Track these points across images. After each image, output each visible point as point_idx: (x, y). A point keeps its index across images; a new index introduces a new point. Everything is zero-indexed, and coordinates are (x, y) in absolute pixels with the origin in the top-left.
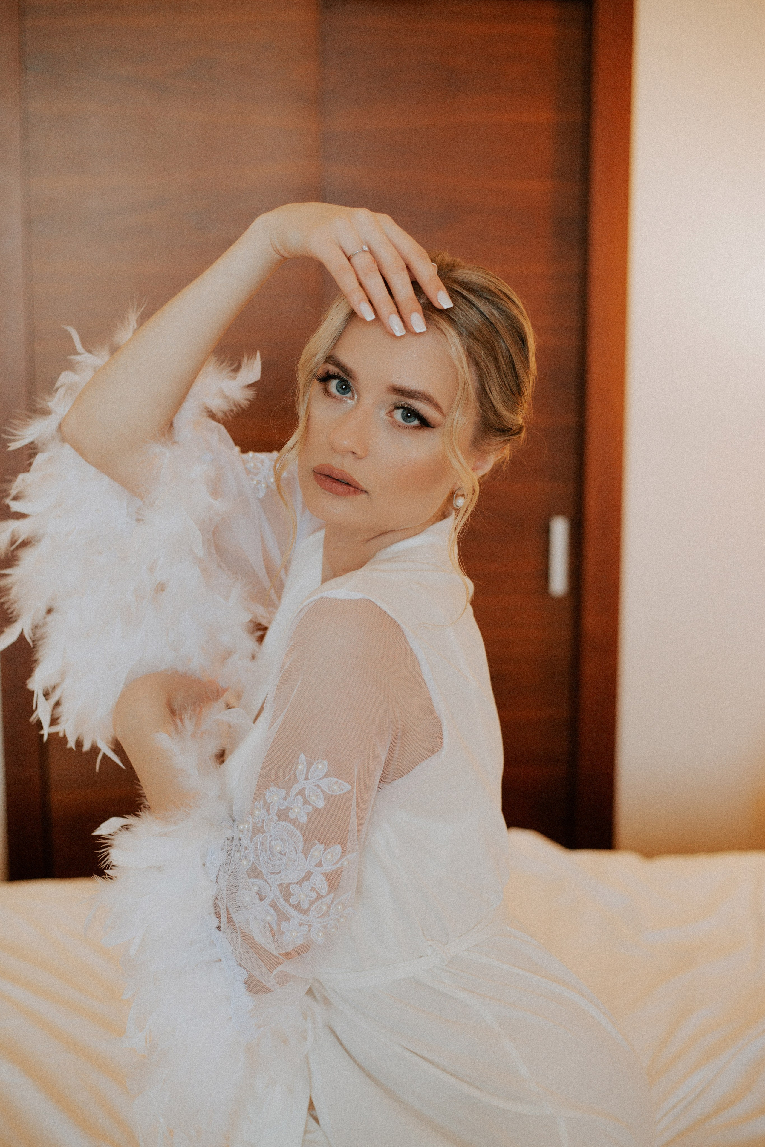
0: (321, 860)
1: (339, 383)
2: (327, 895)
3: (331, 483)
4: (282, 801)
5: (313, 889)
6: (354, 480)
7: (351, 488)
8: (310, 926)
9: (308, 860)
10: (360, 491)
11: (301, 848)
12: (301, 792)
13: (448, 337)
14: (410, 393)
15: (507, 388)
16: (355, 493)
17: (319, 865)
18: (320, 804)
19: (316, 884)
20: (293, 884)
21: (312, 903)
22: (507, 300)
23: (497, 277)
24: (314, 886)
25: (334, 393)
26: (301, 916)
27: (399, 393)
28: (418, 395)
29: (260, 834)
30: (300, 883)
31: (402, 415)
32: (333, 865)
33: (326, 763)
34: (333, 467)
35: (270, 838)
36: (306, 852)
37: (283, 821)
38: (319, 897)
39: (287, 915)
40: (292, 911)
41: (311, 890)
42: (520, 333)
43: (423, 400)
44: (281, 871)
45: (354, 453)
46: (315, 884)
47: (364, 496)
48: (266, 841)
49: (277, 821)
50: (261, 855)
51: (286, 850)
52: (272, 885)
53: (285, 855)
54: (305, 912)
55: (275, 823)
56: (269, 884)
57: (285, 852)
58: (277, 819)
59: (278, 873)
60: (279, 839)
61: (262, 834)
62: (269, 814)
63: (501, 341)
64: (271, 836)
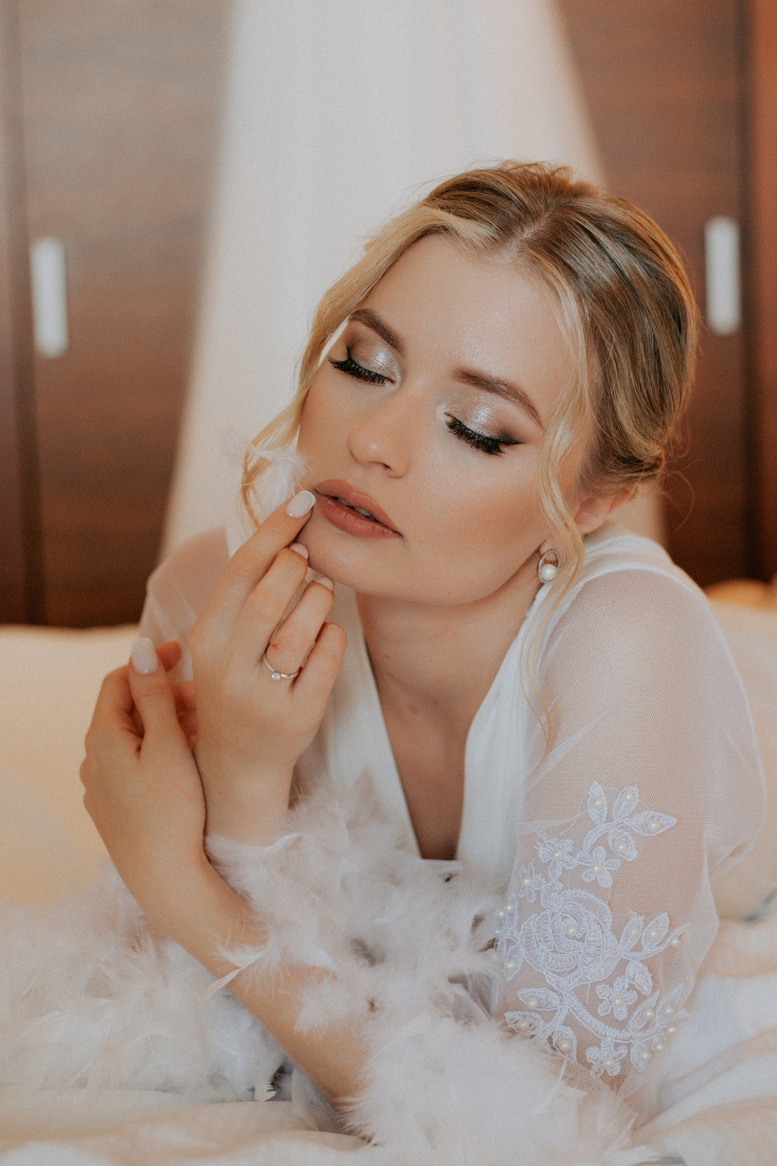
0: (640, 941)
2: (653, 992)
3: (345, 513)
4: (568, 858)
5: (632, 987)
6: (385, 514)
7: (378, 527)
8: (629, 1046)
9: (621, 943)
10: (390, 532)
11: (609, 925)
12: (602, 841)
13: (562, 298)
14: (488, 382)
15: (644, 396)
16: (382, 535)
17: (638, 948)
18: (633, 854)
19: (635, 978)
20: (599, 983)
21: (631, 1009)
22: (661, 255)
23: (648, 218)
24: (632, 982)
26: (616, 1033)
27: (472, 381)
28: (502, 387)
29: (534, 915)
30: (609, 982)
32: (658, 945)
33: (635, 789)
34: (348, 487)
35: (552, 918)
36: (617, 931)
37: (572, 888)
38: (642, 998)
39: (596, 1034)
40: (600, 1027)
41: (628, 990)
43: (509, 397)
44: (576, 967)
45: (387, 467)
46: (633, 980)
47: (394, 542)
48: (546, 923)
49: (562, 890)
50: (538, 947)
51: (585, 931)
52: (564, 992)
53: (582, 939)
54: (622, 1025)
55: (559, 893)
56: (556, 992)
57: (582, 934)
58: (562, 886)
59: (572, 971)
60: (569, 916)
61: (539, 914)
62: (548, 880)
63: (646, 320)
64: (553, 914)
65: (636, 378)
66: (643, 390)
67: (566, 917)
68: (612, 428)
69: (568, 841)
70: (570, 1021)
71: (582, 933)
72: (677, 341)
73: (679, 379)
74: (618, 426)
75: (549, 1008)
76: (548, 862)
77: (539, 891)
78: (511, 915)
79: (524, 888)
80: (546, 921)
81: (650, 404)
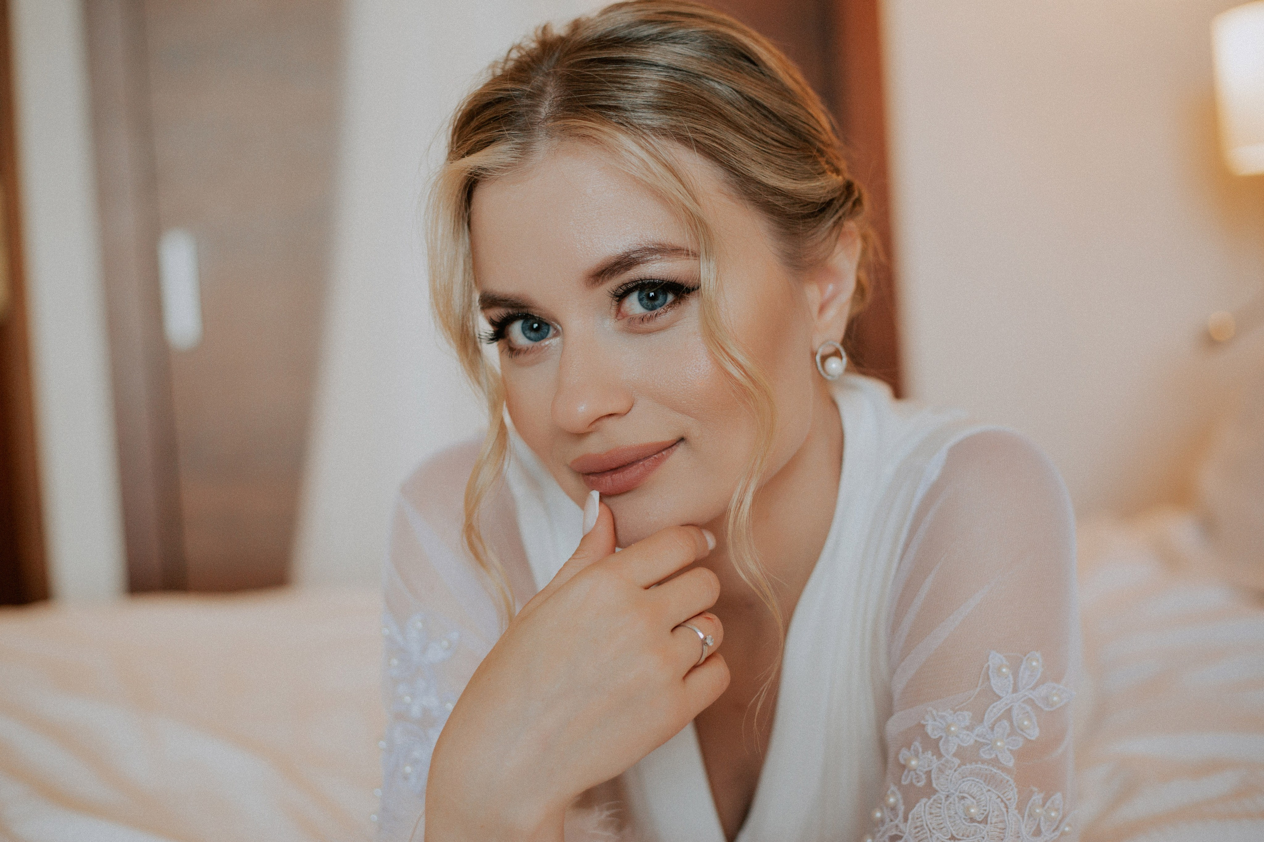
1: (524, 325)
4: (966, 730)
7: (644, 462)
11: (1015, 802)
14: (621, 263)
15: (774, 146)
16: (657, 463)
27: (605, 276)
31: (641, 303)
35: (946, 800)
36: (1022, 809)
37: (971, 764)
42: (734, 49)
45: (610, 415)
48: (940, 808)
49: (959, 766)
50: (931, 837)
51: (988, 811)
53: (985, 821)
55: (955, 771)
57: (984, 816)
58: (959, 762)
60: (967, 796)
61: (929, 798)
62: (940, 755)
63: (712, 83)
64: (949, 796)
65: (751, 138)
66: (769, 140)
67: (963, 798)
68: (771, 199)
69: (966, 713)
71: (983, 814)
72: (761, 75)
73: (795, 104)
74: (776, 191)
76: (941, 737)
77: (930, 771)
78: (893, 809)
79: (909, 771)
80: (939, 805)
81: (788, 146)
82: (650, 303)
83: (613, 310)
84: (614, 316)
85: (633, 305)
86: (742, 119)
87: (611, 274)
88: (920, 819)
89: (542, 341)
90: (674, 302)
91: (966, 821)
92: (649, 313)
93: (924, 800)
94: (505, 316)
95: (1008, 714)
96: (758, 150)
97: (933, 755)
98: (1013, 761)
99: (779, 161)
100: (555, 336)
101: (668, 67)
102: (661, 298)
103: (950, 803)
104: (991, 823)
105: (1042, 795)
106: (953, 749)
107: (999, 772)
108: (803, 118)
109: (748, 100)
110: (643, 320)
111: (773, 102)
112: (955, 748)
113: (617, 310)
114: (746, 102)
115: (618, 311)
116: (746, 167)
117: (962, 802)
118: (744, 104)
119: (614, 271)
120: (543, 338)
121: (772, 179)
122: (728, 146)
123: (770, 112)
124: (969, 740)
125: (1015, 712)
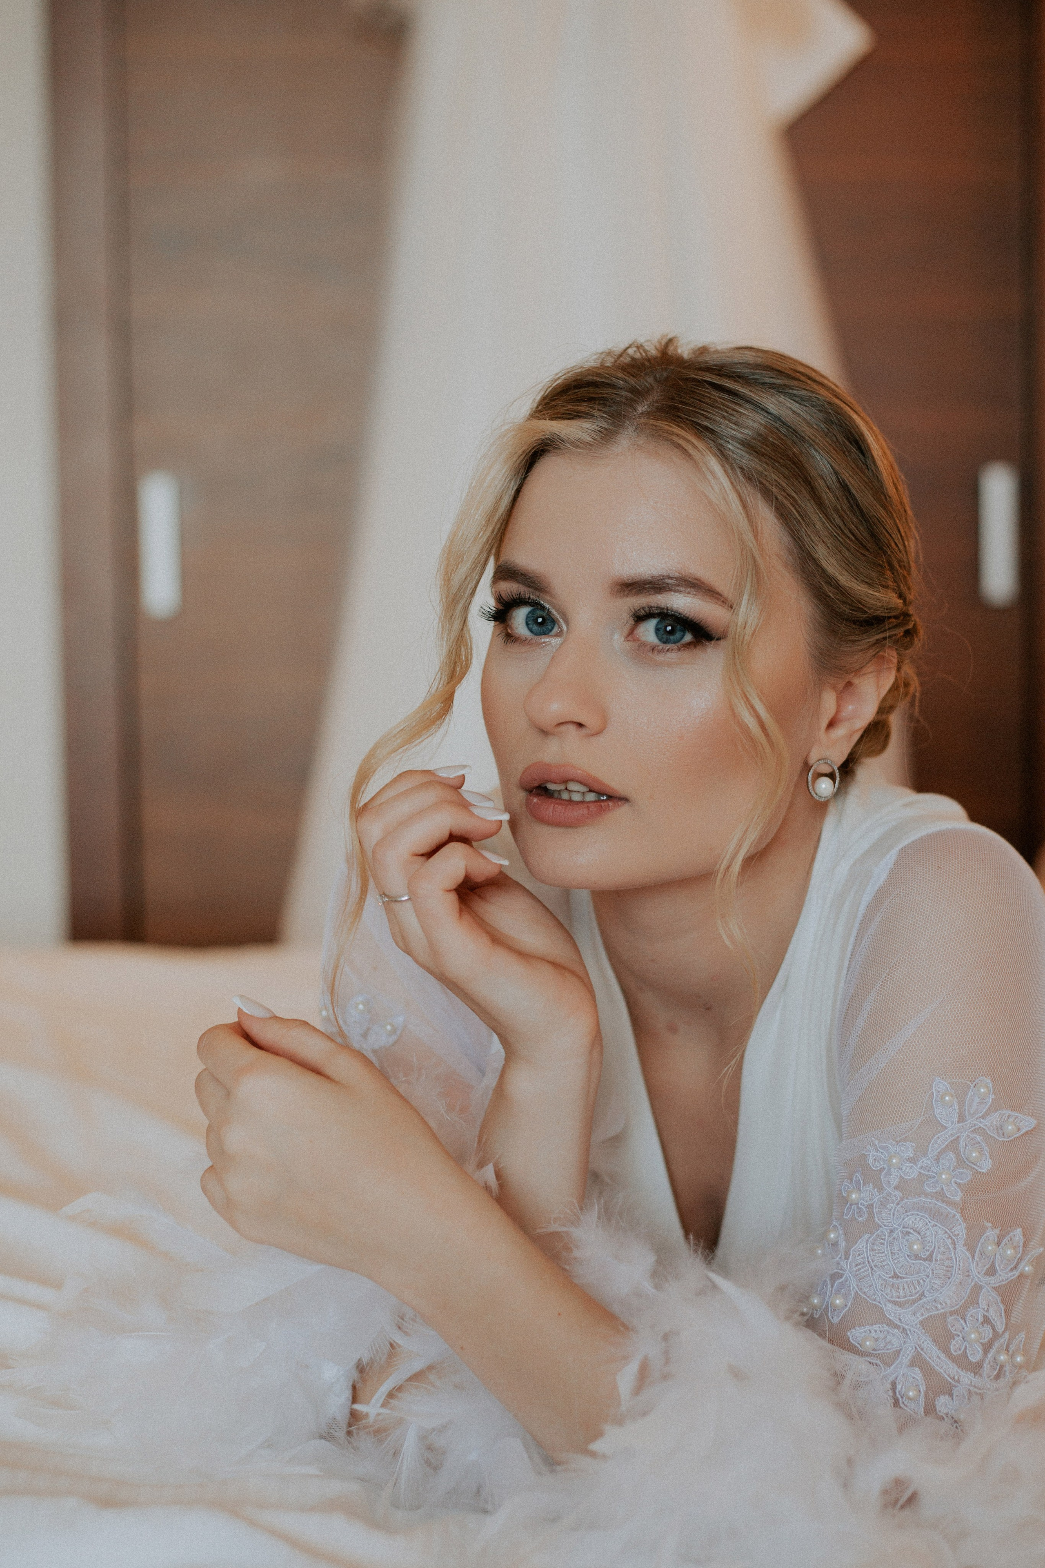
0: (995, 1262)
1: (530, 614)
2: (1007, 1329)
4: (908, 1162)
5: (986, 1321)
9: (975, 1262)
10: (617, 800)
11: (963, 1238)
13: (695, 457)
14: (653, 584)
15: (848, 538)
17: (992, 1271)
18: (987, 1164)
19: (990, 1309)
20: (952, 1314)
21: (985, 1349)
24: (987, 1315)
25: (524, 635)
26: (970, 1375)
28: (670, 582)
30: (961, 1313)
31: (656, 632)
32: (1012, 1270)
33: (990, 1082)
34: (549, 765)
35: (890, 1236)
36: (972, 1246)
37: (913, 1196)
38: (996, 1335)
39: (947, 1378)
40: (952, 1369)
41: (983, 1324)
42: (849, 431)
43: (684, 590)
44: (923, 1294)
46: (988, 1311)
47: (623, 809)
48: (883, 1244)
49: (901, 1199)
50: (873, 1275)
51: (933, 1247)
52: (906, 1327)
53: (929, 1258)
54: (976, 1368)
55: (898, 1204)
56: (898, 1328)
57: (928, 1253)
58: (901, 1194)
59: (914, 1302)
60: (911, 1231)
61: (872, 1234)
62: (881, 1189)
63: (813, 452)
64: (892, 1231)
66: (847, 532)
67: (908, 1233)
69: (908, 1144)
70: (918, 1361)
71: (928, 1250)
72: (865, 467)
74: (832, 581)
75: (888, 1349)
76: (883, 1169)
77: (872, 1205)
78: (835, 1244)
79: (851, 1205)
80: (883, 1241)
81: (862, 544)
82: (665, 636)
83: (626, 630)
84: (625, 634)
85: (648, 631)
86: (828, 497)
87: (640, 590)
88: (862, 1256)
89: (543, 636)
90: (688, 645)
91: (910, 1259)
92: (661, 646)
93: (866, 1236)
94: (515, 597)
95: (953, 1145)
96: (831, 535)
97: (874, 1188)
98: (960, 1194)
99: (847, 554)
100: (557, 635)
101: (777, 418)
102: (678, 635)
103: (894, 1238)
104: (936, 1260)
105: (997, 1231)
106: (895, 1182)
107: (944, 1205)
108: (888, 527)
109: (841, 484)
110: (653, 649)
111: (866, 499)
112: (897, 1180)
113: (630, 630)
114: (838, 485)
115: (631, 632)
116: (813, 544)
117: (907, 1237)
118: (835, 485)
119: (644, 588)
120: (544, 634)
121: (832, 566)
122: (803, 515)
123: (858, 505)
124: (912, 1172)
125: (962, 1144)
